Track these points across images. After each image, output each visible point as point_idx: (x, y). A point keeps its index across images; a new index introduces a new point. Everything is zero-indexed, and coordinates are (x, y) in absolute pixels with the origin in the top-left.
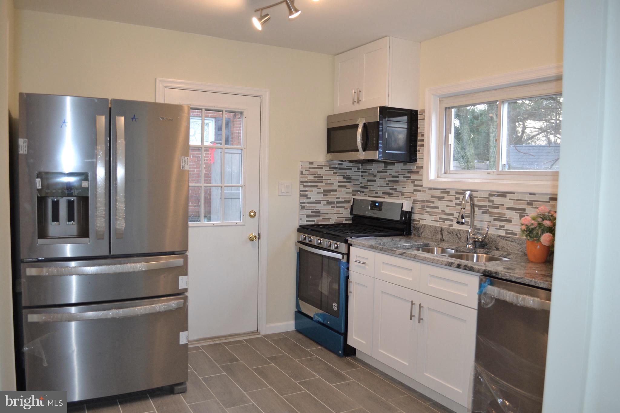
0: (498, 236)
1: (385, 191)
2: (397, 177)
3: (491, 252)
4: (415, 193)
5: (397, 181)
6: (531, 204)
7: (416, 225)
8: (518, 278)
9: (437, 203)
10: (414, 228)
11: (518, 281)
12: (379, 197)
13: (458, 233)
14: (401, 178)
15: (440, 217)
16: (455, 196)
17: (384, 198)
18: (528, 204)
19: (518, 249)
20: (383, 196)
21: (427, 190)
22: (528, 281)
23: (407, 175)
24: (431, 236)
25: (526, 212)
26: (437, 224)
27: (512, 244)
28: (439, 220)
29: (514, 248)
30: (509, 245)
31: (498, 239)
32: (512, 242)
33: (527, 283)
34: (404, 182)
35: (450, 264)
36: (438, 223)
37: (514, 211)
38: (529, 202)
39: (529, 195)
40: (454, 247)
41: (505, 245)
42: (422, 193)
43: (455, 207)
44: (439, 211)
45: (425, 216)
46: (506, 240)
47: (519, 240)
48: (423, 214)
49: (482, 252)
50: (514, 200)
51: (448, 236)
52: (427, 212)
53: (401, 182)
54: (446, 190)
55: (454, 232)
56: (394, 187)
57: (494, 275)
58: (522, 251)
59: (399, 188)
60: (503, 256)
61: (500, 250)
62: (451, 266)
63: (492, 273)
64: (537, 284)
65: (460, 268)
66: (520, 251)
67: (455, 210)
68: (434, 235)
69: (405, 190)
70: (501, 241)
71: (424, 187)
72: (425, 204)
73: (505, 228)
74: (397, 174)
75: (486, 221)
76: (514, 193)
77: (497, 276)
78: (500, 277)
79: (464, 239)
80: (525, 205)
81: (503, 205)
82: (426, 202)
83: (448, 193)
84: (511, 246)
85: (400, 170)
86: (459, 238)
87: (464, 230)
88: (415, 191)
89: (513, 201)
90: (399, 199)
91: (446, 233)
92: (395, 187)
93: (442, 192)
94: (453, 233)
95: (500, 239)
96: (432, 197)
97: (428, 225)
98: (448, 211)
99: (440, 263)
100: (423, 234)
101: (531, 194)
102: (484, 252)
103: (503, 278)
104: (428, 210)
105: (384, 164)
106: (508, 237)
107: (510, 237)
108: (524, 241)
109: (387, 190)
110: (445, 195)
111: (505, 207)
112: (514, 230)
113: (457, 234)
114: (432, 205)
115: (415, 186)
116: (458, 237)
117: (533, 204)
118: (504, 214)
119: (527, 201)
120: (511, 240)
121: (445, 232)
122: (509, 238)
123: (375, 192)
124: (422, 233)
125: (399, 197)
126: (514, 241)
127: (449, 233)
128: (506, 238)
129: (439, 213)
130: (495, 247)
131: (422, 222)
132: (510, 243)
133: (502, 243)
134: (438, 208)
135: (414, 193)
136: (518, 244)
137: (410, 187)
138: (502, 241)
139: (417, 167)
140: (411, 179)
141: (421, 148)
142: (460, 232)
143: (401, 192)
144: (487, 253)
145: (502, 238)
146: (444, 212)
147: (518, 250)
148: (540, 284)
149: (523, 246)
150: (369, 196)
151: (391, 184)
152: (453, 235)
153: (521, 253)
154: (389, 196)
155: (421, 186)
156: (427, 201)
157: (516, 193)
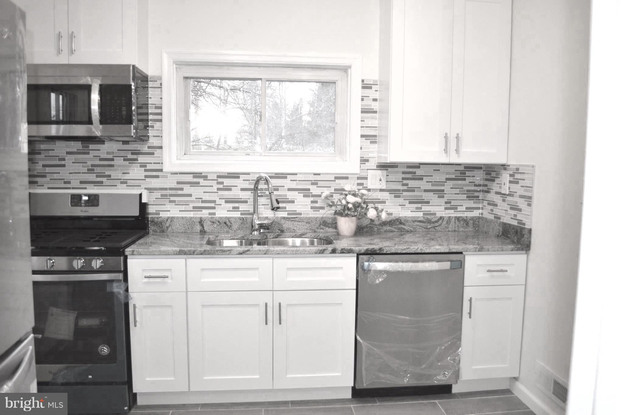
0: (282, 218)
1: (87, 179)
2: (112, 160)
3: (281, 235)
4: (147, 180)
5: (112, 166)
6: (316, 184)
7: (156, 220)
8: (405, 249)
9: (187, 189)
10: (153, 223)
11: (404, 252)
12: (73, 188)
13: (227, 221)
14: (119, 161)
15: (194, 206)
16: (217, 180)
17: (85, 188)
18: (312, 184)
19: (307, 227)
20: (84, 186)
21: (169, 175)
22: (414, 250)
23: (130, 156)
24: (184, 230)
25: (311, 192)
26: (191, 215)
27: (300, 223)
28: (193, 209)
29: (302, 228)
30: (296, 225)
31: (283, 221)
32: (300, 221)
33: (413, 252)
34: (124, 166)
35: (322, 252)
36: (192, 212)
37: (297, 192)
38: (313, 182)
39: (313, 175)
40: (239, 237)
41: (291, 226)
42: (160, 178)
43: (218, 192)
44: (193, 198)
45: (168, 207)
46: (292, 221)
47: (307, 219)
48: (165, 205)
49: (273, 237)
50: (296, 180)
51: (212, 226)
52: (171, 202)
53: (119, 166)
54: (201, 174)
55: (221, 221)
56: (105, 173)
57: (378, 252)
58: (311, 229)
59: (114, 174)
60: (297, 236)
61: (285, 232)
62: (323, 253)
63: (376, 251)
64: (423, 251)
65: (336, 253)
66: (309, 229)
67: (217, 197)
68: (188, 228)
69: (126, 177)
70: (285, 223)
71: (165, 172)
72: (166, 192)
73: (287, 210)
74: (110, 156)
75: (263, 205)
76: (296, 174)
77: (381, 252)
78: (385, 252)
79: (237, 227)
80: (310, 185)
81: (284, 186)
82: (169, 190)
83: (205, 177)
84: (298, 226)
85: (117, 151)
86: (229, 226)
87: (236, 217)
88: (146, 177)
89: (295, 182)
90: (118, 189)
91: (209, 223)
92: (107, 173)
93: (194, 177)
94: (219, 222)
95: (284, 221)
96: (178, 183)
97: (178, 217)
98: (206, 197)
99: (307, 253)
100: (170, 229)
101: (315, 174)
102: (275, 235)
103: (388, 252)
104: (172, 198)
105: (80, 142)
106: (294, 218)
107: (296, 217)
108: (312, 220)
109: (92, 177)
110: (201, 180)
111: (286, 189)
112: (297, 210)
113: (225, 223)
114: (180, 192)
115: (146, 170)
116: (227, 225)
117: (318, 184)
118: (286, 195)
119: (312, 181)
120: (297, 221)
121: (206, 223)
122: (296, 219)
123: (64, 182)
124: (167, 228)
125: (116, 186)
126: (301, 220)
127: (213, 222)
128: (292, 219)
129: (192, 201)
130: (279, 230)
131: (163, 215)
132: (296, 223)
133: (286, 225)
134: (190, 195)
135: (145, 180)
136: (307, 223)
137: (136, 172)
138: (287, 222)
139: (149, 147)
140: (139, 162)
141: (156, 124)
142: (230, 220)
143: (121, 179)
144: (277, 237)
145: (288, 219)
146: (201, 200)
147: (307, 229)
148: (426, 250)
149: (312, 224)
150: (49, 188)
151: (97, 170)
152: (220, 224)
153: (310, 231)
154: (94, 186)
155: (161, 170)
156: (171, 189)
157: (298, 174)
